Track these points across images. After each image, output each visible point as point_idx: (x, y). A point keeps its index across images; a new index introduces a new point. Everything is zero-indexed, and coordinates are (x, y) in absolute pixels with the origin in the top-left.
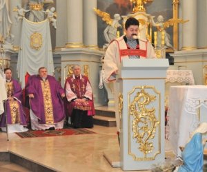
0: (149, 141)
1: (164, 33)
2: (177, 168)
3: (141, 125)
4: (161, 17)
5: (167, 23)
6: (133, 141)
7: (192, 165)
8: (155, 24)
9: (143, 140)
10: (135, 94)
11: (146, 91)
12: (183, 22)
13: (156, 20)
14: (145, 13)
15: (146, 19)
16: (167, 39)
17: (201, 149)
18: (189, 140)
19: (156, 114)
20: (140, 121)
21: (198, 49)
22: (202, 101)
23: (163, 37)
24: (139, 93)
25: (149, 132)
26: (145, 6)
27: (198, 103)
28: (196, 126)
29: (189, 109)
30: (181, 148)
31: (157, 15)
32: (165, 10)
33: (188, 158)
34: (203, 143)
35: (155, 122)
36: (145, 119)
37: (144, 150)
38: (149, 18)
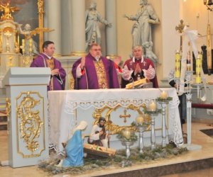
0: (35, 140)
1: (31, 41)
2: (62, 161)
3: (27, 126)
4: (28, 26)
5: (34, 31)
6: (21, 141)
7: (75, 157)
8: (22, 32)
9: (30, 139)
10: (21, 99)
11: (32, 96)
12: (49, 31)
13: (23, 28)
14: (13, 21)
15: (14, 27)
16: (34, 47)
17: (81, 143)
18: (71, 136)
19: (41, 115)
20: (26, 122)
21: (63, 56)
22: (78, 103)
23: (31, 45)
24: (25, 98)
25: (35, 132)
26: (12, 14)
27: (75, 105)
28: (74, 124)
29: (68, 110)
30: (63, 144)
31: (24, 23)
32: (31, 19)
33: (70, 151)
34: (83, 138)
35: (39, 123)
36: (31, 120)
37: (31, 148)
38: (16, 26)
